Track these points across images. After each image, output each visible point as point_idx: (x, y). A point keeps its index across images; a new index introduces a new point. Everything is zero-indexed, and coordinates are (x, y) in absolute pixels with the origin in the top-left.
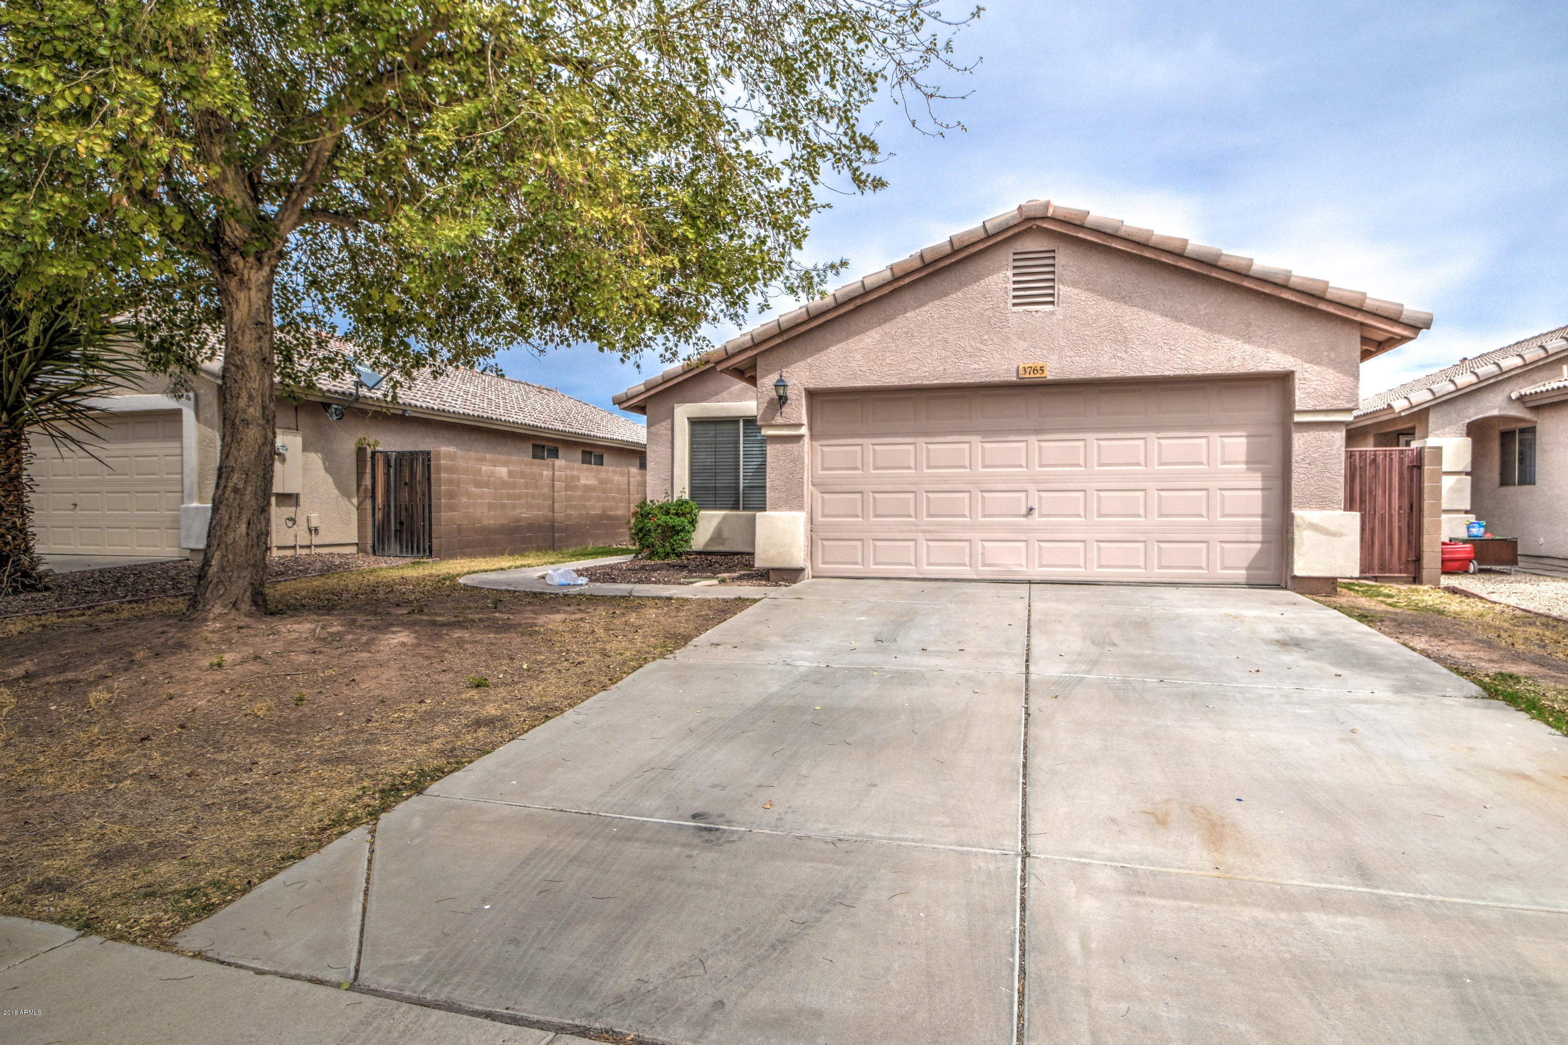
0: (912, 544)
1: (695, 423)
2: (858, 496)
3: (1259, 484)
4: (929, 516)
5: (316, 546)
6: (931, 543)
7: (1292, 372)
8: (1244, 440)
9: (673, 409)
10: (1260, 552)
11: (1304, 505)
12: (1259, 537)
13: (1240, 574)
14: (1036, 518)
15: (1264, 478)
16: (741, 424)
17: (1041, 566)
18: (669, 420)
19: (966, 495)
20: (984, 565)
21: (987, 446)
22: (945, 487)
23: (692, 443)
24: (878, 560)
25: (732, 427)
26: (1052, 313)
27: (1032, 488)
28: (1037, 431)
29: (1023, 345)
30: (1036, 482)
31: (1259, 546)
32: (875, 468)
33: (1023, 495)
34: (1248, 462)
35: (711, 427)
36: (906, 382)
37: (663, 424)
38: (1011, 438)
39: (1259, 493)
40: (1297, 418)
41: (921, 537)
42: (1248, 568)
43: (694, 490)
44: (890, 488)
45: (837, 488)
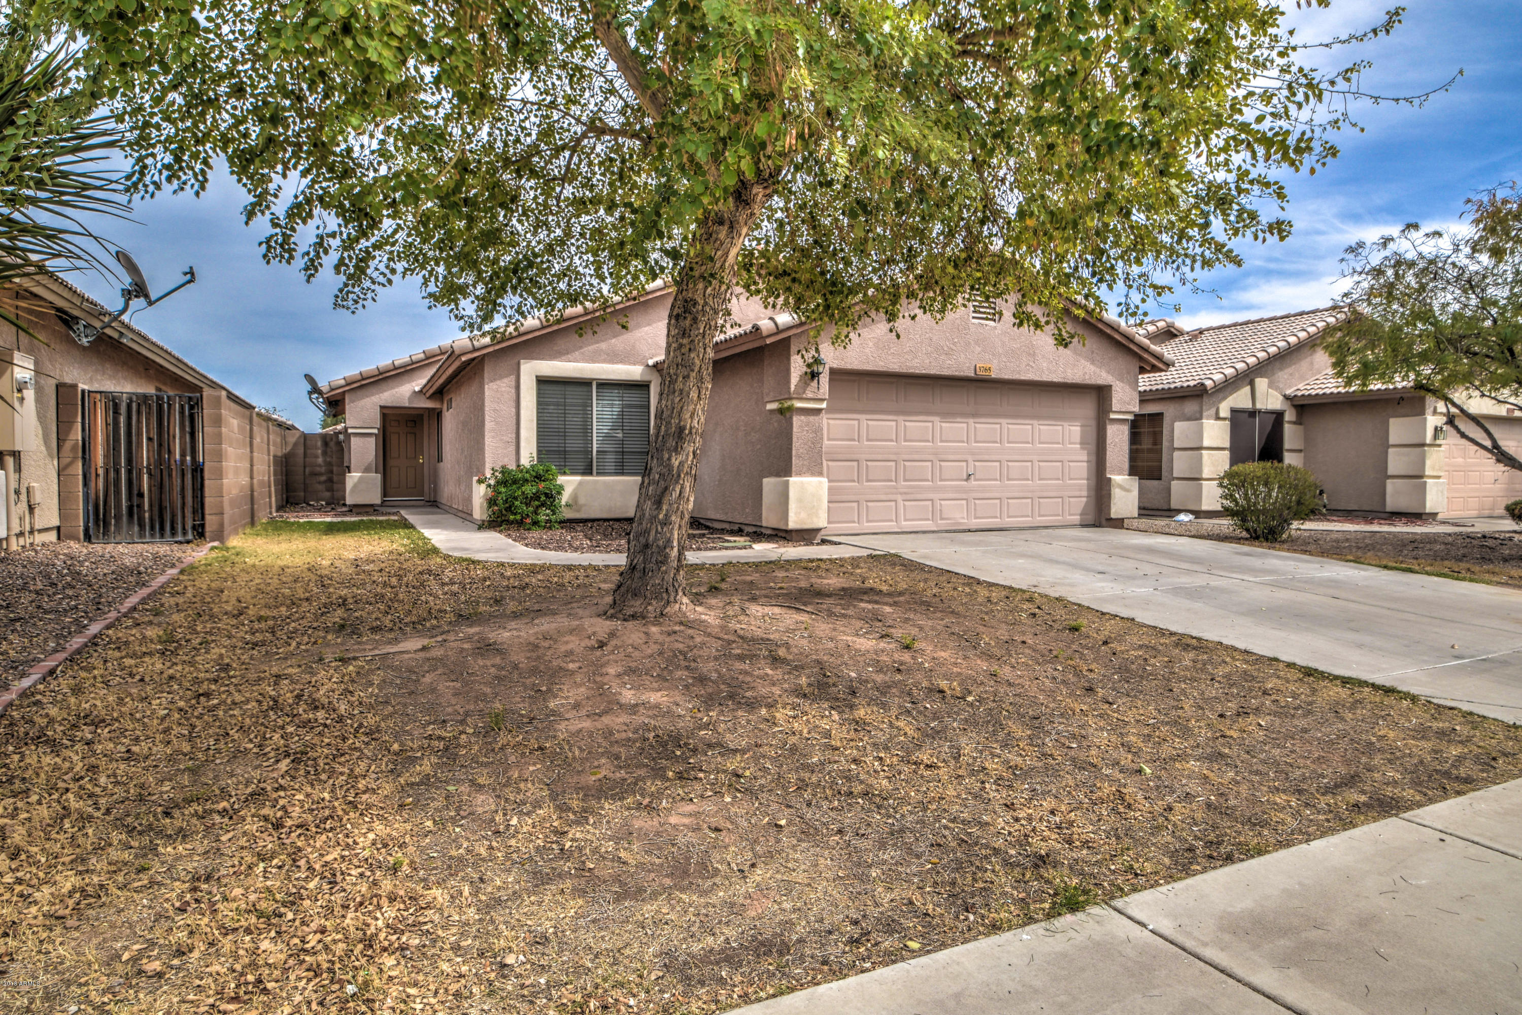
0: (893, 504)
1: (543, 382)
2: (855, 464)
3: (1085, 458)
4: (905, 480)
5: (40, 531)
6: (907, 503)
7: (1111, 386)
8: (1078, 428)
9: (519, 364)
10: (1087, 503)
11: (1113, 473)
12: (1085, 493)
13: (1076, 519)
14: (973, 482)
15: (1088, 454)
16: (594, 387)
17: (976, 518)
18: (513, 378)
19: (929, 464)
20: (942, 519)
21: (944, 425)
22: (916, 457)
23: (539, 404)
24: (870, 518)
25: (585, 389)
26: (995, 328)
27: (970, 458)
28: (974, 415)
29: (978, 349)
30: (973, 454)
31: (1085, 499)
32: (868, 440)
33: (964, 464)
34: (1081, 443)
35: (560, 388)
36: (904, 370)
37: (506, 380)
38: (959, 420)
39: (1085, 464)
40: (1112, 416)
41: (899, 498)
42: (1081, 515)
43: (542, 451)
44: (880, 457)
45: (840, 457)
